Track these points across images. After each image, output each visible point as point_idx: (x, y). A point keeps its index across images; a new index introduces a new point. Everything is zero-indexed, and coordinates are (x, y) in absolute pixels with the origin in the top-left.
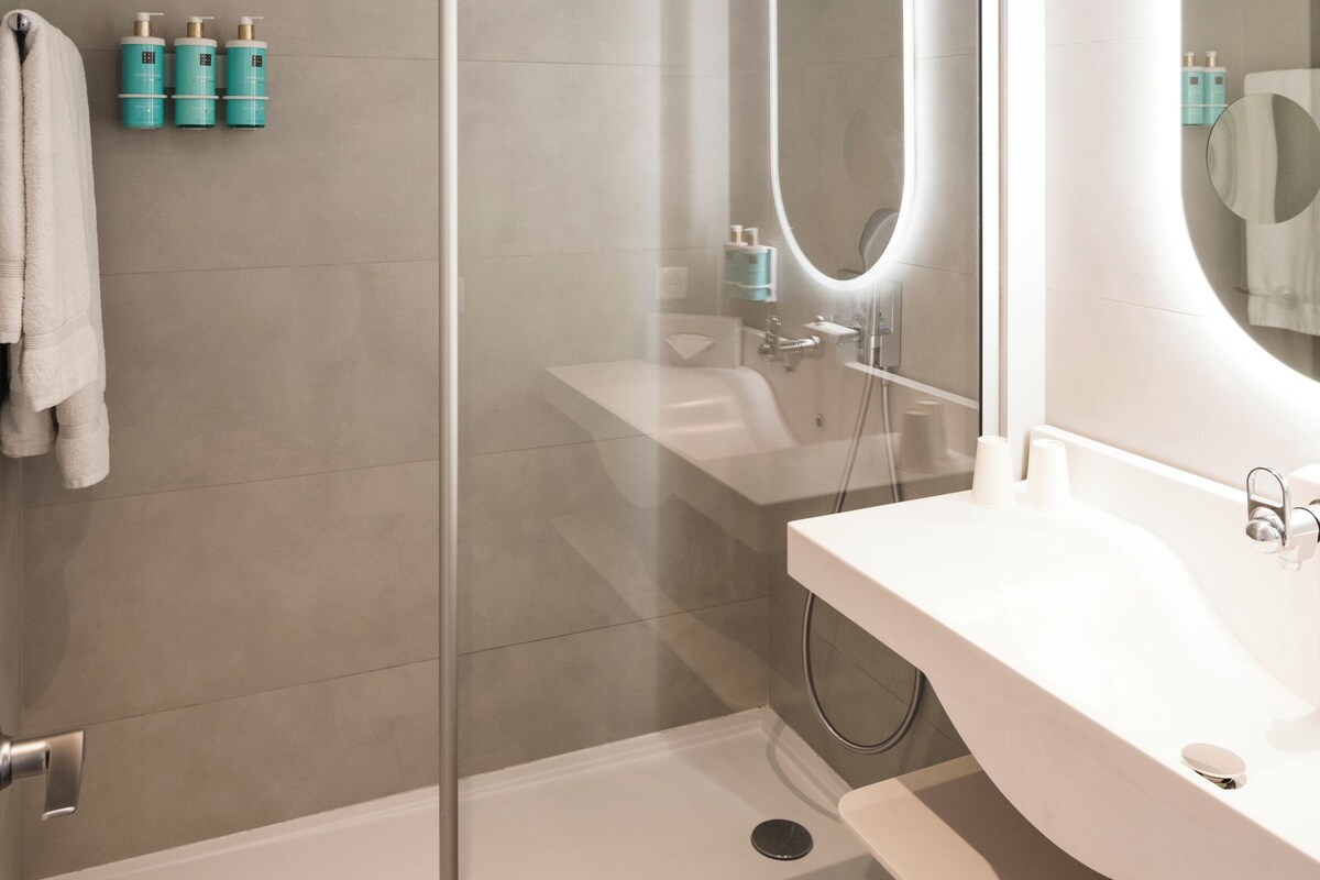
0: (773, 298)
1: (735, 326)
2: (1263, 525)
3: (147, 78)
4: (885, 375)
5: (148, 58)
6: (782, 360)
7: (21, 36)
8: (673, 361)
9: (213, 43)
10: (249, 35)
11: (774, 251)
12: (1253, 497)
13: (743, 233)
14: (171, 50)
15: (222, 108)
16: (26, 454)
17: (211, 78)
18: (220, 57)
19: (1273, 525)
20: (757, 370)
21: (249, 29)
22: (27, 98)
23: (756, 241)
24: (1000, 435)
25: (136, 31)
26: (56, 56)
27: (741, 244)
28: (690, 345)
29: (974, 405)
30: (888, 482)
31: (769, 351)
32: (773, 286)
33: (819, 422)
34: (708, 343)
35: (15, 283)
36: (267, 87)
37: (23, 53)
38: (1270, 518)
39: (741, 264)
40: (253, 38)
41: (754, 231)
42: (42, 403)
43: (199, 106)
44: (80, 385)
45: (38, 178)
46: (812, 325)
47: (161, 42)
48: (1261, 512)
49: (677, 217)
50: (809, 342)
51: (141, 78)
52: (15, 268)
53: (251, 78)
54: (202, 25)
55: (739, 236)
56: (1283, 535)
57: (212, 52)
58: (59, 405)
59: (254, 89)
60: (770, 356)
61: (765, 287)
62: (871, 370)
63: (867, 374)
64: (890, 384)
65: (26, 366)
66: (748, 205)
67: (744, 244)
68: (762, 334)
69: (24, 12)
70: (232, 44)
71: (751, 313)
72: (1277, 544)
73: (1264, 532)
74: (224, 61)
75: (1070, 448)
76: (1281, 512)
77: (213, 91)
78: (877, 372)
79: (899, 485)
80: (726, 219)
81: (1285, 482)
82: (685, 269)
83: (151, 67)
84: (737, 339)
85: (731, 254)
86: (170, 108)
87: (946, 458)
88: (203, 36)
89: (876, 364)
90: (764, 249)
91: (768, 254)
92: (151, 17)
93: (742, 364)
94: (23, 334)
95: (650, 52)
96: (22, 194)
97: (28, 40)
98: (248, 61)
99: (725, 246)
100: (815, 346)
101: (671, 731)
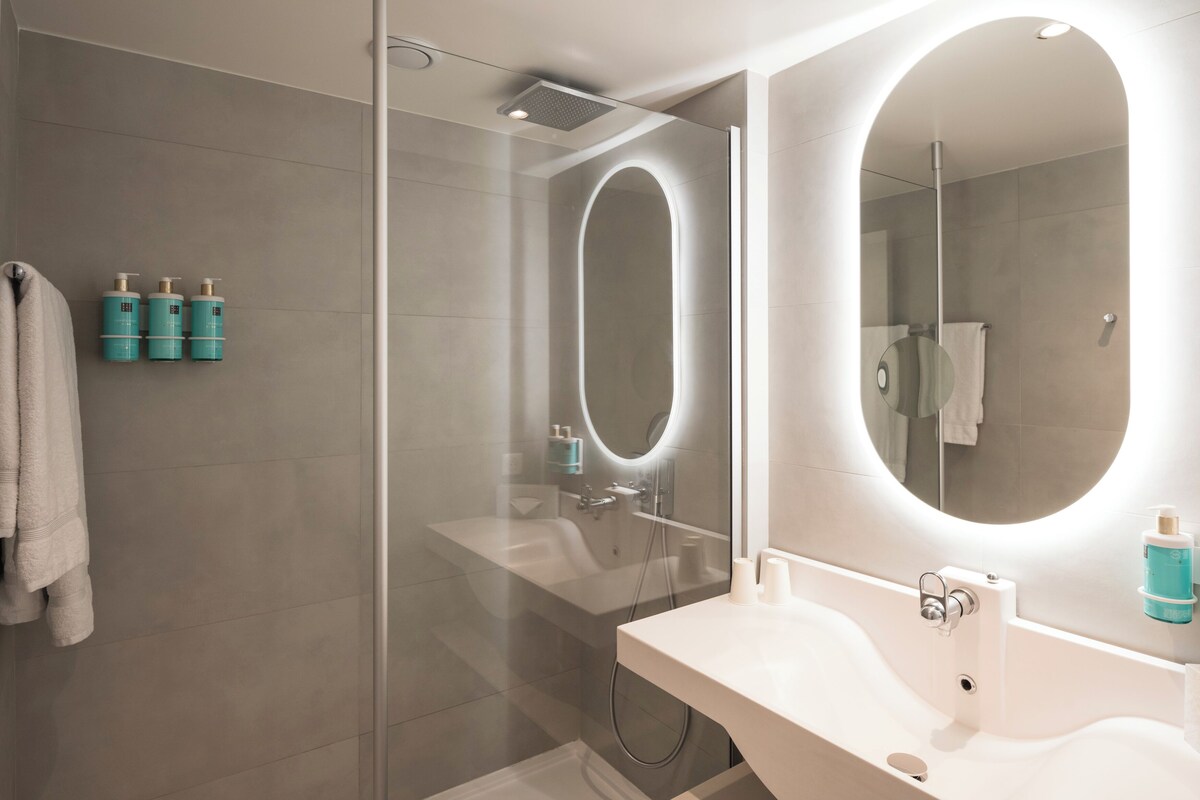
0: (580, 472)
1: (555, 490)
2: (931, 609)
3: (125, 323)
4: (663, 521)
5: (126, 307)
6: (592, 513)
7: (17, 285)
8: (516, 516)
9: (180, 297)
10: (210, 292)
11: (581, 440)
12: (924, 592)
13: (561, 430)
14: (145, 302)
15: (187, 346)
16: (19, 621)
17: (179, 323)
18: (185, 308)
19: (937, 609)
20: (572, 520)
21: (210, 287)
22: (22, 335)
23: (569, 435)
24: (742, 557)
25: (116, 286)
26: (46, 303)
27: (559, 437)
28: (526, 505)
29: (727, 538)
30: (665, 594)
31: (583, 507)
32: (580, 464)
33: (615, 552)
34: (538, 503)
35: (11, 489)
36: (223, 330)
37: (18, 297)
38: (935, 604)
39: (561, 450)
40: (213, 294)
41: (568, 428)
42: (34, 586)
43: (169, 343)
44: (70, 567)
45: (32, 401)
46: (610, 489)
47: (137, 296)
48: (930, 600)
49: (518, 420)
50: (607, 500)
51: (120, 323)
52: (11, 475)
53: (213, 323)
54: (172, 284)
55: (558, 432)
56: (944, 614)
57: (179, 304)
58: (50, 586)
59: (214, 332)
60: (585, 511)
61: (576, 464)
62: (655, 518)
63: (652, 521)
64: (666, 526)
65: (20, 555)
66: (563, 410)
67: (562, 437)
68: (578, 497)
69: (19, 264)
70: (195, 298)
71: (567, 482)
72: (940, 621)
73: (933, 613)
74: (189, 312)
75: (791, 563)
76: (943, 601)
77: (181, 333)
78: (659, 519)
79: (674, 596)
80: (547, 421)
81: (944, 580)
82: (520, 454)
83: (129, 314)
84: (556, 499)
85: (552, 444)
86: (144, 345)
87: (706, 573)
88: (172, 292)
89: (659, 515)
90: (575, 440)
91: (577, 444)
92: (129, 276)
93: (560, 515)
94: (17, 529)
95: (503, 309)
96: (16, 413)
97: (23, 287)
98: (209, 310)
99: (549, 439)
100: (613, 503)
101: (518, 765)
